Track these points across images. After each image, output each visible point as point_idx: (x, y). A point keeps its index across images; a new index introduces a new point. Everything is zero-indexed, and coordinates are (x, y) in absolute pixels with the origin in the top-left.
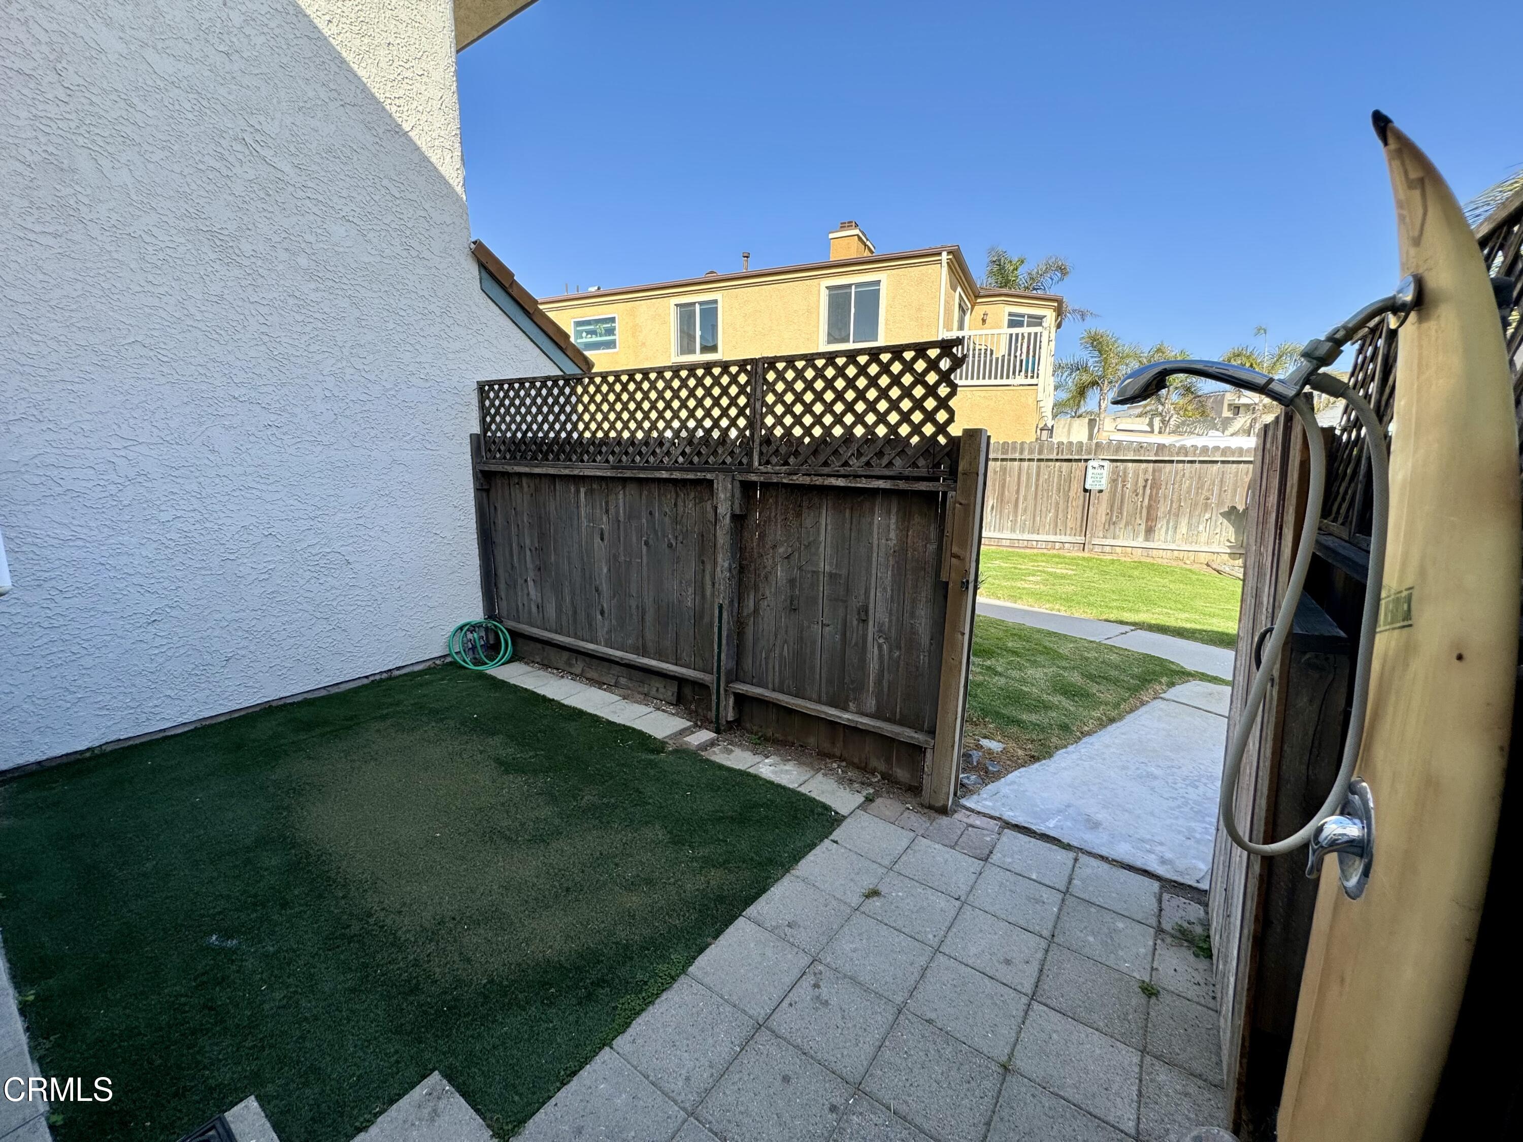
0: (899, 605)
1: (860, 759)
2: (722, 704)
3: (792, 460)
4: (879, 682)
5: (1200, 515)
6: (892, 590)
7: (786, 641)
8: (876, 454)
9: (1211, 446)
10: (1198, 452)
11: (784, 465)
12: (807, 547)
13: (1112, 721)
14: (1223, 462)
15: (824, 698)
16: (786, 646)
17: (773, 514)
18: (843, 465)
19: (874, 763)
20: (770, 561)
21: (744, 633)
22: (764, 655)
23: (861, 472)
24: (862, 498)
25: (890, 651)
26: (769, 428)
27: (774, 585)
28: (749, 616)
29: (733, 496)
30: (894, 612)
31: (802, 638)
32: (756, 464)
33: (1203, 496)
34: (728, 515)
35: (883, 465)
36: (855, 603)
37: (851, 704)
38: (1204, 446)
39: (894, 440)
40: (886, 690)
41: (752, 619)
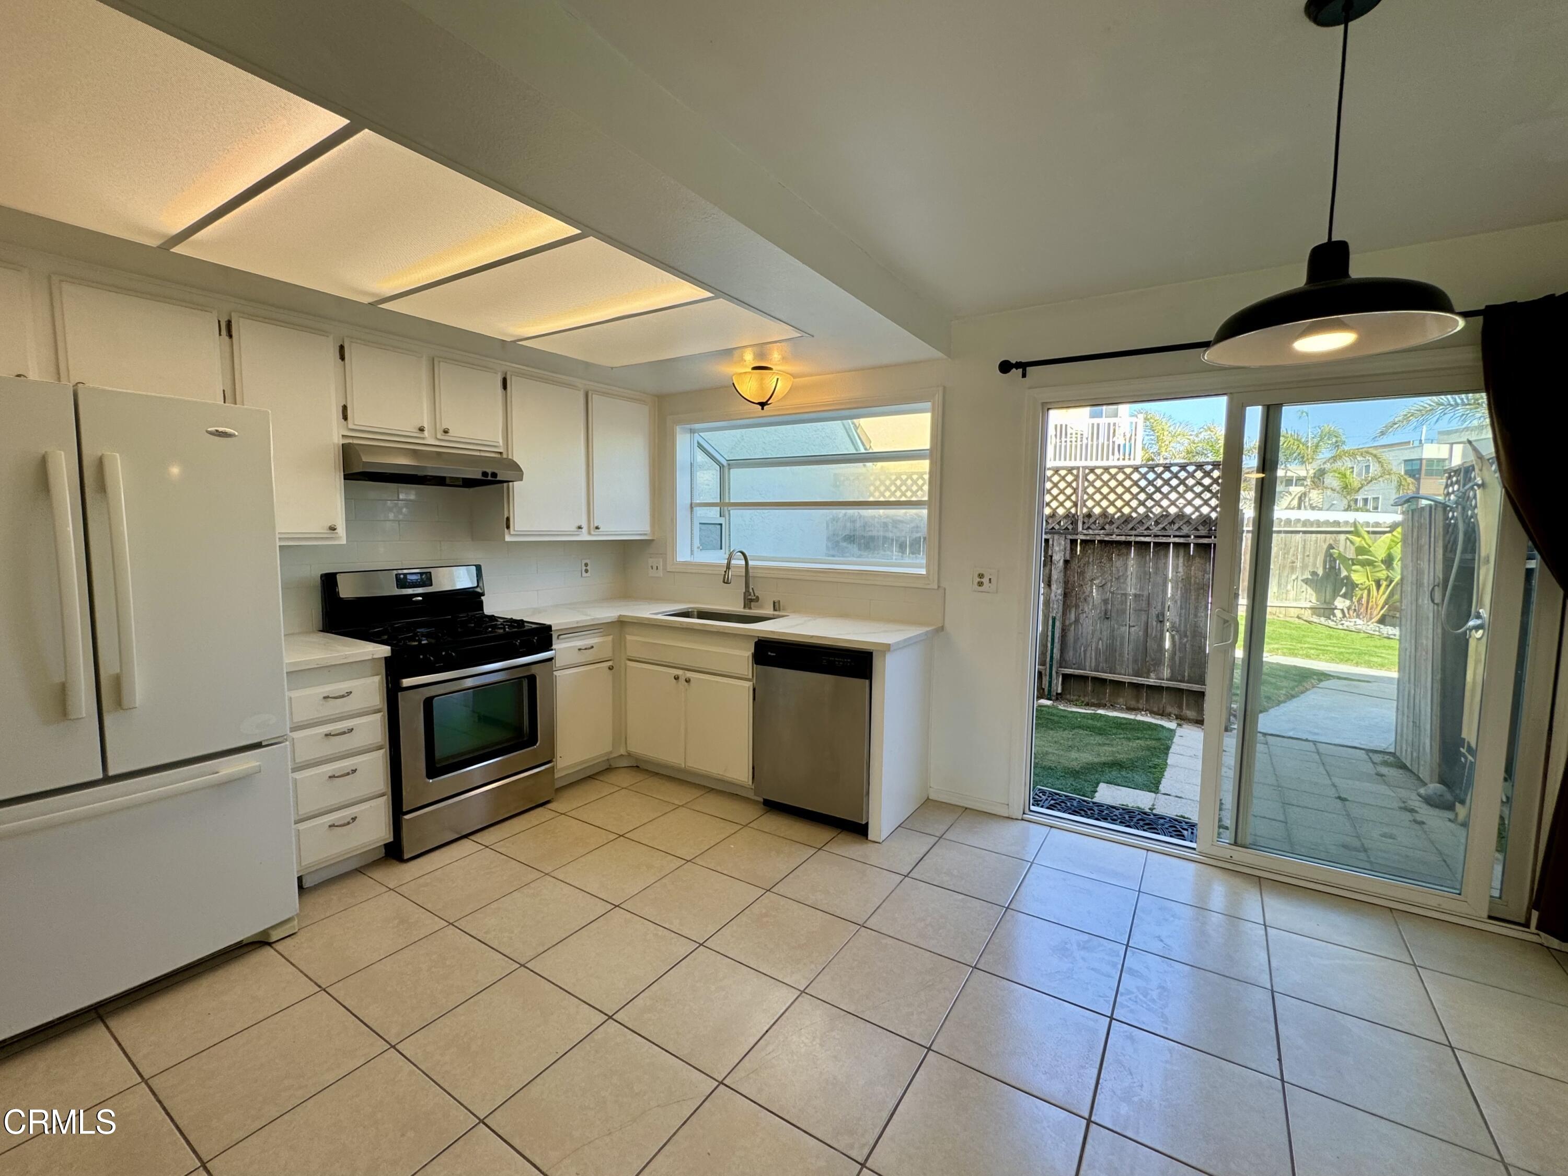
0: (1186, 611)
1: (1159, 708)
2: (1054, 682)
3: (1107, 527)
4: (1172, 658)
5: (1288, 576)
6: (1181, 602)
7: (1100, 639)
8: (1169, 523)
9: (1293, 519)
10: (1283, 523)
11: (1101, 530)
12: (1118, 579)
13: (1293, 697)
14: (1305, 532)
15: (1131, 671)
16: (1100, 642)
17: (1091, 560)
18: (1145, 530)
19: (1169, 709)
20: (1089, 589)
21: (1066, 636)
22: (1082, 649)
23: (1159, 533)
24: (1159, 548)
25: (1180, 638)
26: (1090, 508)
27: (1091, 604)
28: (1070, 624)
29: (1065, 549)
30: (1183, 615)
31: (1113, 636)
32: (1080, 529)
33: (1289, 560)
34: (1062, 561)
35: (1175, 529)
36: (1154, 612)
37: (1151, 674)
38: (1287, 519)
39: (1181, 516)
40: (1177, 662)
41: (1073, 626)
